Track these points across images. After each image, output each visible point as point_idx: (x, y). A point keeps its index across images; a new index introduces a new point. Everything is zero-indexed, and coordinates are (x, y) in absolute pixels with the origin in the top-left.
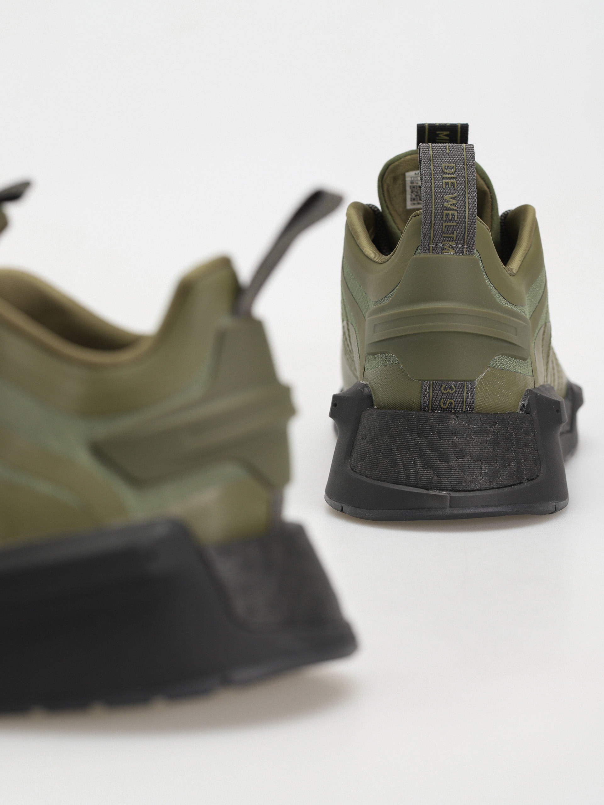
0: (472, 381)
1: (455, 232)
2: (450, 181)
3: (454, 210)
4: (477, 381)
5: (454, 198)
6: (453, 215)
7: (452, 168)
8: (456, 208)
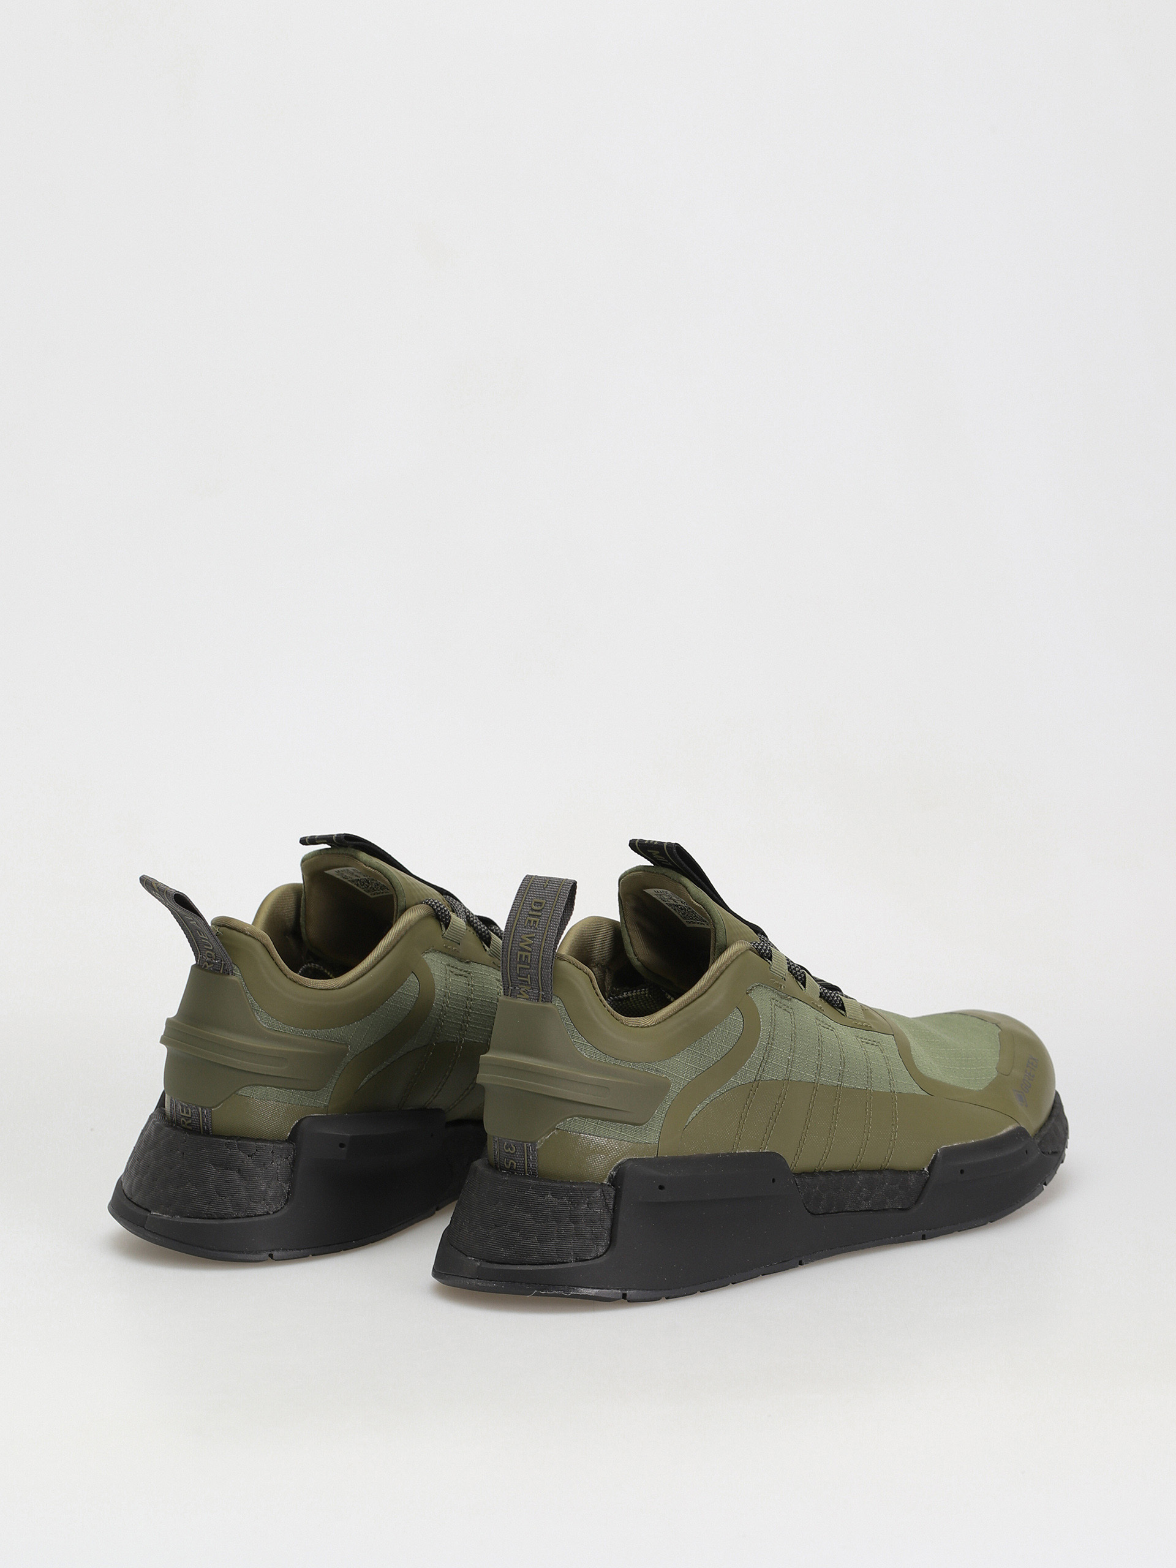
0: (534, 1144)
1: (529, 976)
2: (533, 919)
3: (529, 951)
4: (540, 1144)
5: (530, 938)
6: (526, 957)
7: (541, 904)
8: (531, 950)
